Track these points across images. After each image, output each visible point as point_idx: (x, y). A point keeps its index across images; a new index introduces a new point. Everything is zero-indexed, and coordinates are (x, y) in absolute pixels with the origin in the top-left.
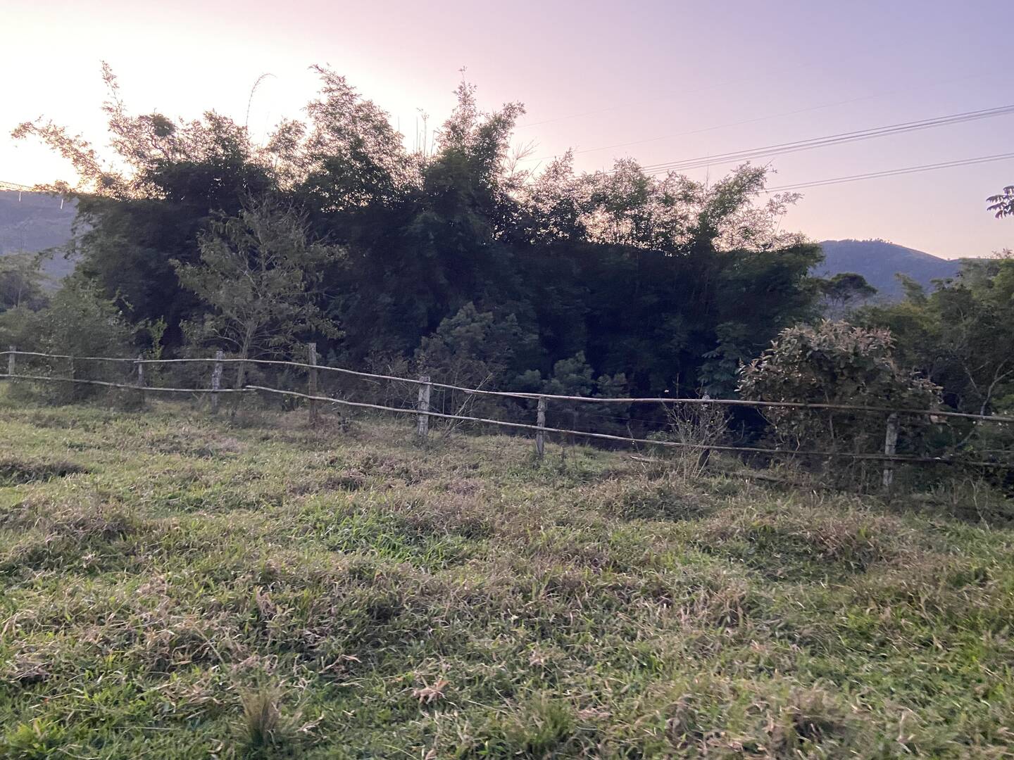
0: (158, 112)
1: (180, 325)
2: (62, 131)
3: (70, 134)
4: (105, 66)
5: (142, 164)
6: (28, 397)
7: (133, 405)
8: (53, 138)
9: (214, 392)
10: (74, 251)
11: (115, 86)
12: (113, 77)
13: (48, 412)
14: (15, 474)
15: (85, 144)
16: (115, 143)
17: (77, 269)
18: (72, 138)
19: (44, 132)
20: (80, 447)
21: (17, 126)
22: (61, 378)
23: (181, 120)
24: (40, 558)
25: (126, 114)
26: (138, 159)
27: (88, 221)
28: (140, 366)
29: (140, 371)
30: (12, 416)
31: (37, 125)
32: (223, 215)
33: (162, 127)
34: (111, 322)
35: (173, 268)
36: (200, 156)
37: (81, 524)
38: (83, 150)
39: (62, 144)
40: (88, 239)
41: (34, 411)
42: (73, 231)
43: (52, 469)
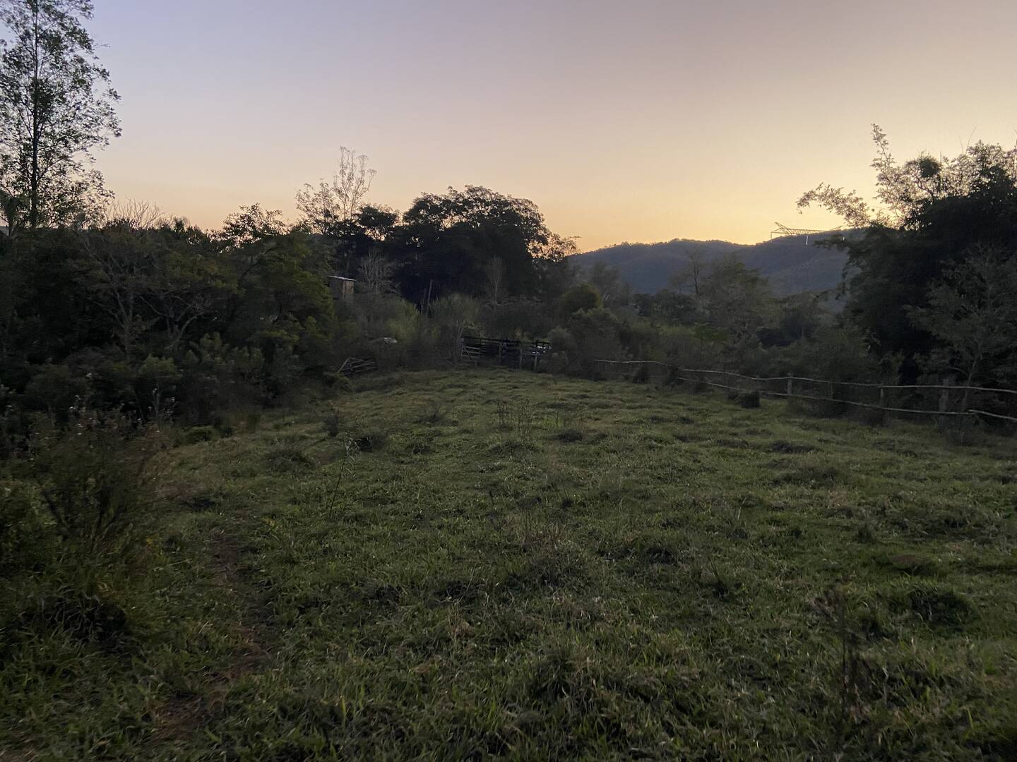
0: (925, 155)
1: (915, 357)
2: (838, 192)
3: (844, 194)
4: (876, 127)
5: (907, 207)
6: (799, 411)
7: (876, 420)
8: (830, 200)
9: (940, 414)
10: (844, 292)
11: (885, 143)
12: (883, 136)
13: (812, 421)
14: (784, 449)
15: (857, 199)
16: (883, 195)
17: (847, 307)
18: (845, 196)
19: (822, 197)
20: (826, 441)
21: (802, 196)
22: (823, 398)
23: (946, 160)
24: (790, 480)
25: (893, 166)
26: (904, 203)
27: (858, 264)
28: (882, 390)
29: (882, 393)
30: (788, 422)
31: (817, 193)
32: (953, 263)
33: (928, 168)
34: (863, 354)
35: (905, 312)
36: (965, 190)
37: (812, 469)
38: (855, 206)
39: (837, 204)
40: (856, 281)
41: (802, 420)
42: (844, 276)
43: (803, 448)
